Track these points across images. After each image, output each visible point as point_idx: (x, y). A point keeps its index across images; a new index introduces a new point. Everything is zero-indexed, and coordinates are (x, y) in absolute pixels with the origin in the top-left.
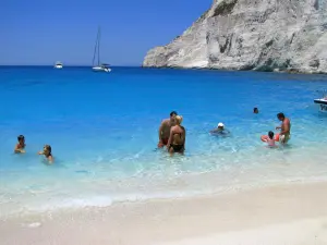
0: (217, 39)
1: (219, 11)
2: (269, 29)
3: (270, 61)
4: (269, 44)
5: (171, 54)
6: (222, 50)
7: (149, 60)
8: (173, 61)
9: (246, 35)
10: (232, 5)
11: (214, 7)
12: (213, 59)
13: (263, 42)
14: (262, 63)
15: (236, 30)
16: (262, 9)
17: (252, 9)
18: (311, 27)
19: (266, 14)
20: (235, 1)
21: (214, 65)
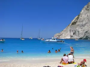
0: (73, 31)
2: (86, 28)
3: (87, 37)
4: (86, 32)
5: (61, 35)
6: (74, 34)
8: (61, 37)
9: (80, 30)
11: (72, 23)
12: (71, 36)
13: (84, 32)
14: (85, 37)
17: (81, 23)
19: (85, 24)
20: (77, 21)
21: (72, 38)
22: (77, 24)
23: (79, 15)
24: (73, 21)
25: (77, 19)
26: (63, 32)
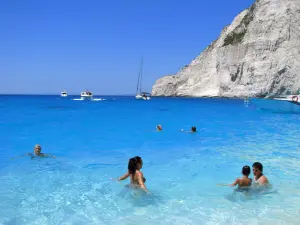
0: (227, 68)
1: (229, 41)
2: (282, 57)
3: (283, 89)
5: (180, 83)
6: (233, 79)
8: (182, 90)
9: (257, 64)
12: (224, 88)
13: (274, 71)
15: (247, 59)
16: (273, 38)
17: (263, 38)
19: (277, 44)
20: (245, 31)
21: (225, 94)
22: (246, 40)
23: (252, 9)
24: (230, 29)
25: (247, 24)
26: (189, 70)
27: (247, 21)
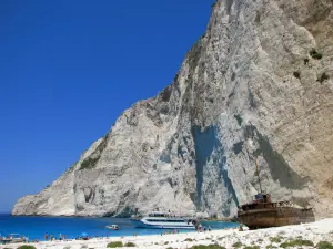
0: (83, 189)
1: (85, 165)
2: (125, 182)
3: (127, 209)
4: (126, 194)
5: (41, 202)
6: (87, 200)
7: (18, 209)
8: (43, 210)
9: (106, 187)
10: (96, 160)
11: (81, 161)
12: (79, 208)
13: (120, 193)
14: (121, 210)
15: (99, 182)
16: (120, 164)
17: (112, 165)
18: (151, 183)
19: (123, 169)
20: (99, 157)
21: (80, 213)
22: (99, 166)
23: (107, 138)
24: (87, 154)
25: (101, 151)
26: (50, 190)
27: (102, 147)
